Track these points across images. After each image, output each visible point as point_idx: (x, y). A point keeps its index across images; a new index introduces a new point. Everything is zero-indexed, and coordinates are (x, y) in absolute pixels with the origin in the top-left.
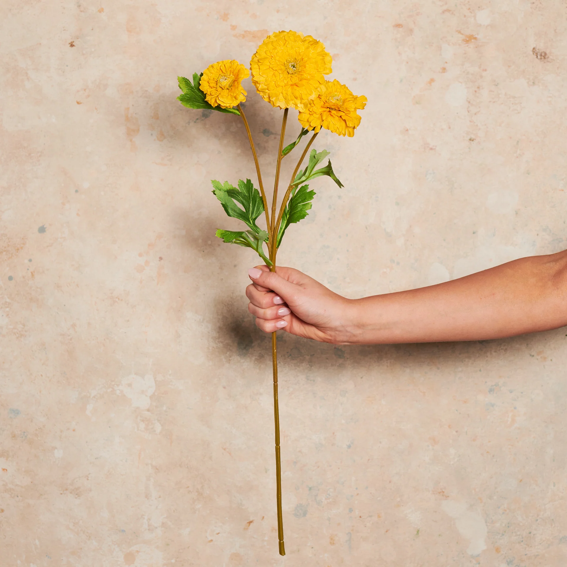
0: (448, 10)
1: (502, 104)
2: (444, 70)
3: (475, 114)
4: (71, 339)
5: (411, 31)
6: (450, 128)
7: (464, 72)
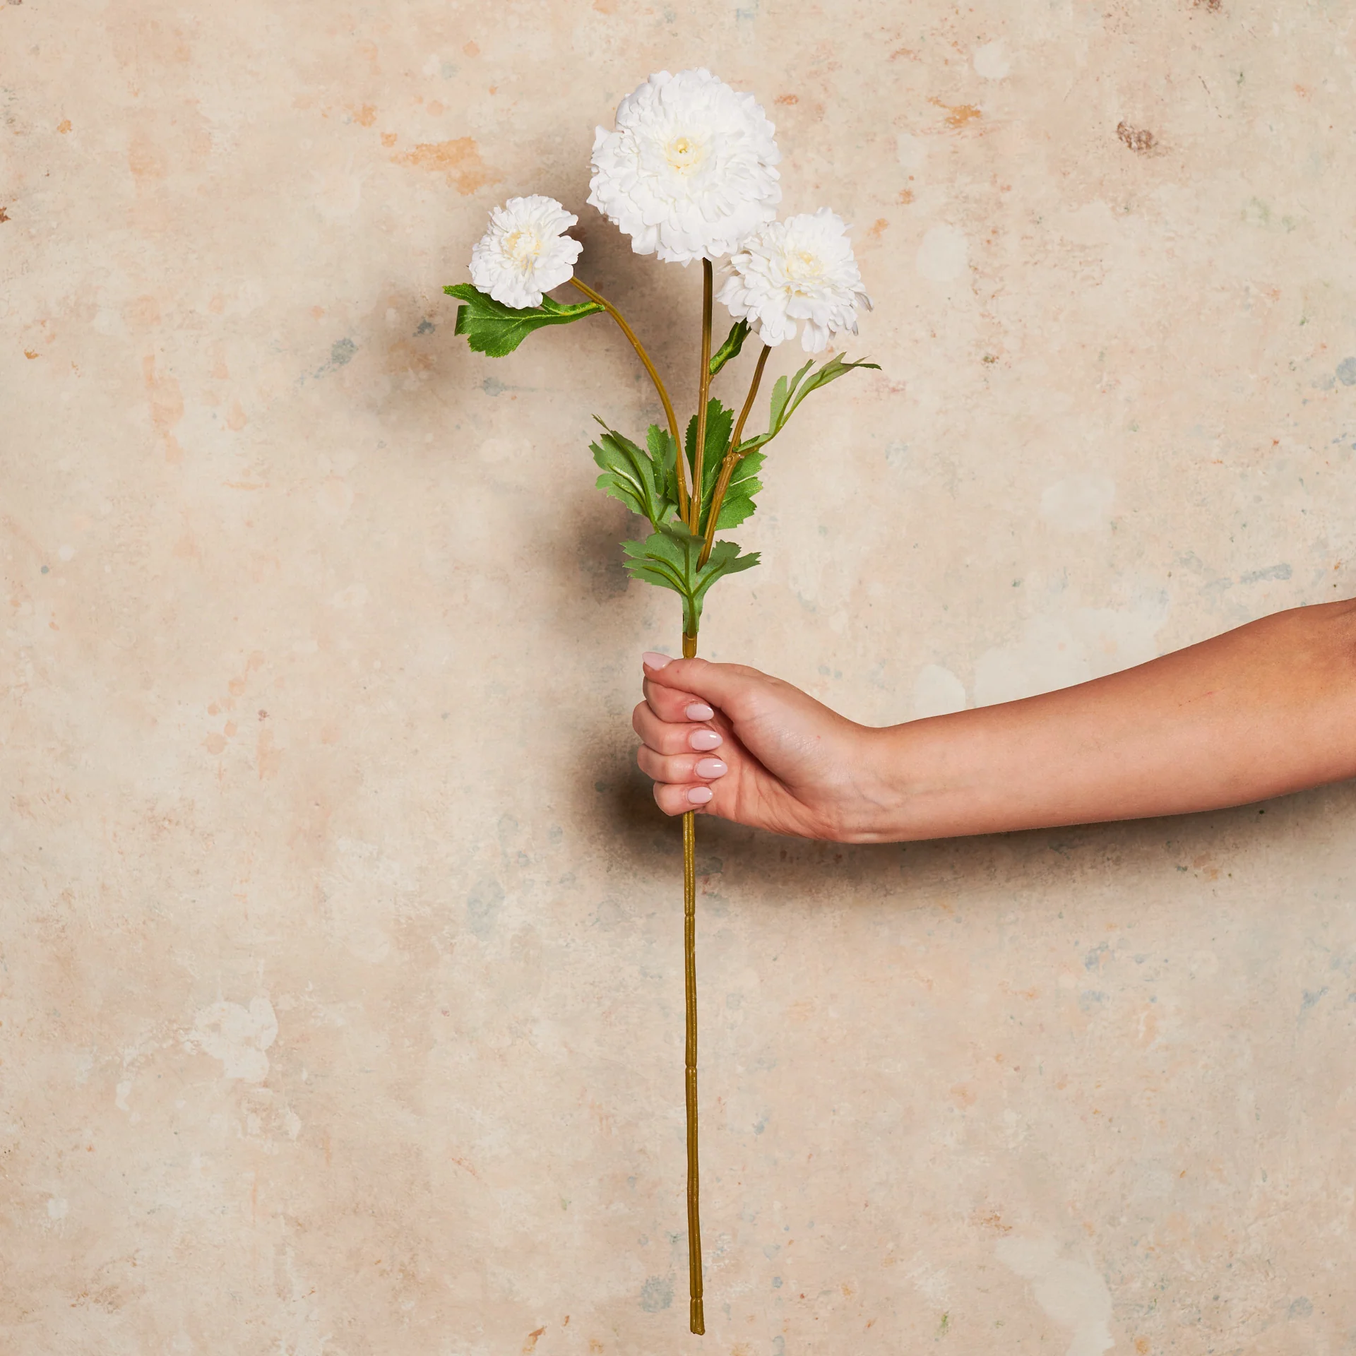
0: (905, 52)
1: (1055, 266)
2: (907, 196)
3: (993, 296)
4: (63, 930)
5: (820, 109)
6: (934, 336)
7: (957, 197)
